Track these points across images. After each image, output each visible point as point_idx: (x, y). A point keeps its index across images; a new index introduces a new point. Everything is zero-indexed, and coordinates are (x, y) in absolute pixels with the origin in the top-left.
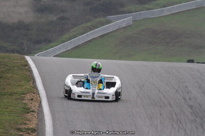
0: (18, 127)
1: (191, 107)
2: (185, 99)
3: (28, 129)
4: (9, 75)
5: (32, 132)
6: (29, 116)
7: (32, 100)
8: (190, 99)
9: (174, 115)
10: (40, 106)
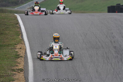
0: (13, 68)
1: (115, 47)
2: (111, 42)
3: (19, 70)
4: (7, 32)
5: (21, 71)
6: (19, 60)
7: (21, 48)
8: (114, 42)
9: (105, 53)
10: (26, 53)
